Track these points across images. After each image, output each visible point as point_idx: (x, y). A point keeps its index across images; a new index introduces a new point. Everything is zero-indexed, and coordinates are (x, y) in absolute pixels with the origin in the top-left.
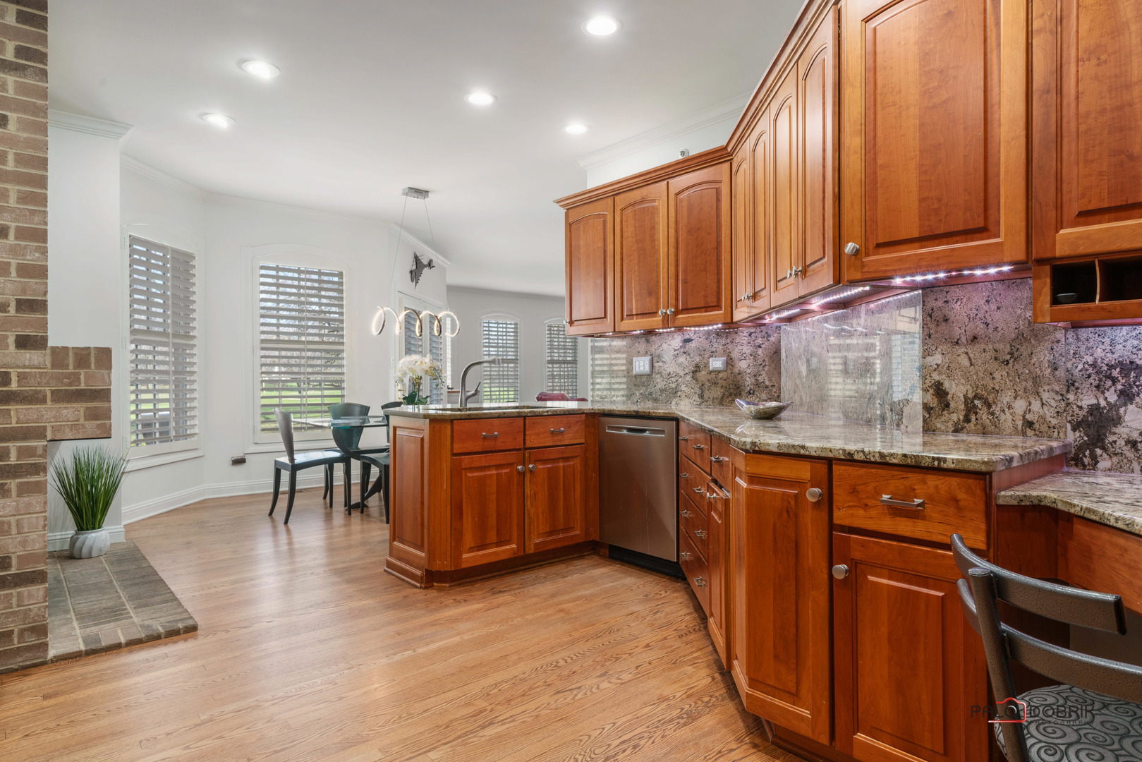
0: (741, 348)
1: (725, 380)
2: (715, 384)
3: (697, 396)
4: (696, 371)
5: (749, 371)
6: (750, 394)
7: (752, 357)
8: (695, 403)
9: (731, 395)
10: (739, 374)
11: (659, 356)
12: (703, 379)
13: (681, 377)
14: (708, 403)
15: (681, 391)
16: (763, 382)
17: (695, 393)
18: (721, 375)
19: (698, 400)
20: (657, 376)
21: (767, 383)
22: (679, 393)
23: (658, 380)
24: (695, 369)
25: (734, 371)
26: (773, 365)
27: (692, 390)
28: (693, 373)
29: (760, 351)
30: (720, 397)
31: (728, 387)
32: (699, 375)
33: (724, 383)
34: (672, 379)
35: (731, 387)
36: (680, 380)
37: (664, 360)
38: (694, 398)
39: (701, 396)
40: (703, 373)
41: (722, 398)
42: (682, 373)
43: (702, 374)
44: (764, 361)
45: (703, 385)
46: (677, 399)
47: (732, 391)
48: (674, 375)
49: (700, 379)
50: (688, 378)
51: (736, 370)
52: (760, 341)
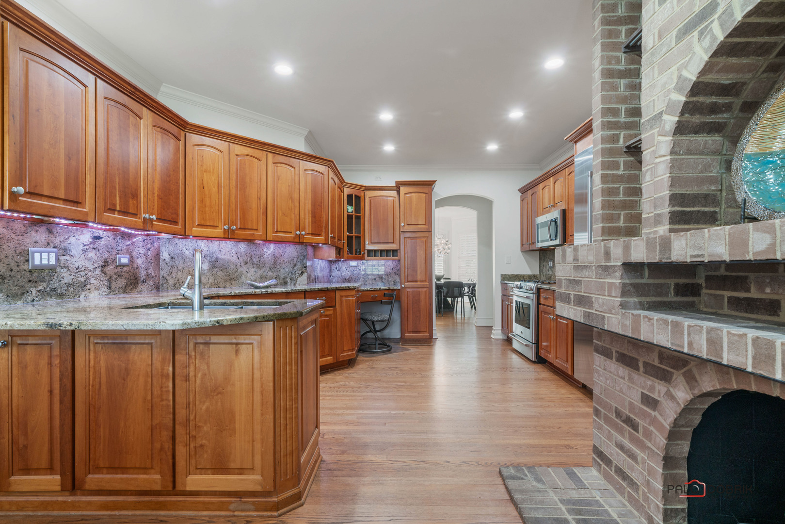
0: (138, 249)
1: (128, 273)
2: (120, 276)
3: (106, 288)
4: (105, 266)
5: (143, 266)
6: (144, 282)
7: (145, 257)
8: (103, 294)
9: (131, 284)
10: (137, 268)
11: (65, 249)
12: (111, 273)
13: (90, 271)
14: (115, 293)
15: (91, 284)
16: (151, 274)
17: (104, 285)
18: (125, 269)
19: (107, 290)
20: (62, 270)
21: (153, 274)
22: (88, 286)
23: (63, 275)
24: (103, 264)
25: (134, 266)
26: (156, 262)
27: (101, 283)
28: (102, 267)
29: (149, 253)
30: (124, 287)
31: (130, 278)
32: (107, 269)
33: (127, 276)
34: (81, 273)
35: (132, 278)
36: (89, 274)
37: (71, 254)
38: (103, 289)
39: (109, 287)
40: (111, 267)
41: (125, 287)
42: (91, 267)
43: (110, 269)
44: (151, 259)
45: (110, 277)
46: (86, 292)
47: (132, 281)
48: (83, 269)
49: (108, 273)
50: (98, 272)
51: (135, 266)
52: (149, 246)
